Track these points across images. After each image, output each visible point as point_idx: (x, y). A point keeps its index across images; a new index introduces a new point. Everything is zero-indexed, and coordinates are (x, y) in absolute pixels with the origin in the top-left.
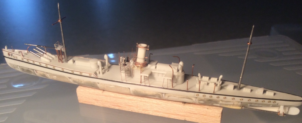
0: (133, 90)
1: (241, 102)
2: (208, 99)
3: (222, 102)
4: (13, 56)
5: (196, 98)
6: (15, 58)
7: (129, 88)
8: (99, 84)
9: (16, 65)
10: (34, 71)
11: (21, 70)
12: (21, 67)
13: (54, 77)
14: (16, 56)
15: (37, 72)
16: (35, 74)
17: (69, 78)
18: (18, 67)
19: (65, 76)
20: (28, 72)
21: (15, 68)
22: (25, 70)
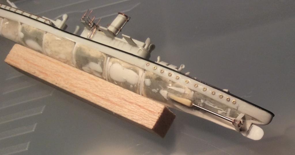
1: (194, 91)
2: (157, 75)
3: (172, 85)
5: (145, 70)
8: (46, 33)
13: (6, 23)
17: (20, 24)
19: (18, 21)
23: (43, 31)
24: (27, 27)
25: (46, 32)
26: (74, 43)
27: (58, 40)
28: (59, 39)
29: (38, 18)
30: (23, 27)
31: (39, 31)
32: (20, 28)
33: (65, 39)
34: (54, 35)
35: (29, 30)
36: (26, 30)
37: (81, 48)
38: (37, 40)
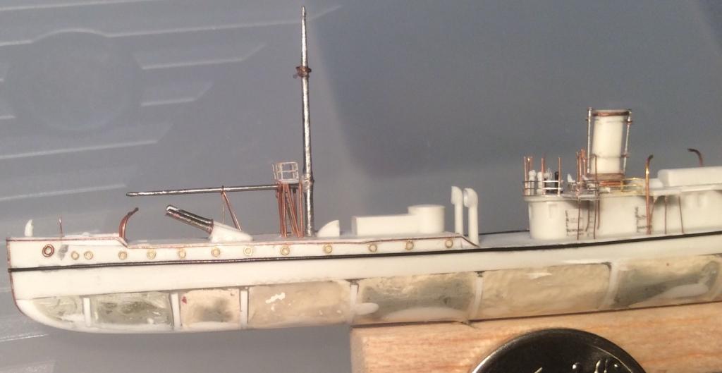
0: (625, 269)
4: (68, 255)
6: (82, 261)
7: (609, 265)
9: (72, 298)
10: (175, 297)
11: (97, 317)
12: (101, 299)
13: (273, 299)
14: (85, 250)
15: (184, 300)
16: (170, 319)
17: (349, 283)
18: (87, 301)
19: (333, 279)
20: (132, 314)
21: (61, 313)
22: (118, 310)
23: (463, 273)
24: (389, 284)
25: (480, 273)
28: (543, 274)
29: (410, 246)
30: (369, 289)
31: (446, 279)
32: (353, 294)
33: (562, 266)
34: (517, 270)
35: (400, 288)
36: (388, 291)
37: (635, 270)
38: (446, 301)
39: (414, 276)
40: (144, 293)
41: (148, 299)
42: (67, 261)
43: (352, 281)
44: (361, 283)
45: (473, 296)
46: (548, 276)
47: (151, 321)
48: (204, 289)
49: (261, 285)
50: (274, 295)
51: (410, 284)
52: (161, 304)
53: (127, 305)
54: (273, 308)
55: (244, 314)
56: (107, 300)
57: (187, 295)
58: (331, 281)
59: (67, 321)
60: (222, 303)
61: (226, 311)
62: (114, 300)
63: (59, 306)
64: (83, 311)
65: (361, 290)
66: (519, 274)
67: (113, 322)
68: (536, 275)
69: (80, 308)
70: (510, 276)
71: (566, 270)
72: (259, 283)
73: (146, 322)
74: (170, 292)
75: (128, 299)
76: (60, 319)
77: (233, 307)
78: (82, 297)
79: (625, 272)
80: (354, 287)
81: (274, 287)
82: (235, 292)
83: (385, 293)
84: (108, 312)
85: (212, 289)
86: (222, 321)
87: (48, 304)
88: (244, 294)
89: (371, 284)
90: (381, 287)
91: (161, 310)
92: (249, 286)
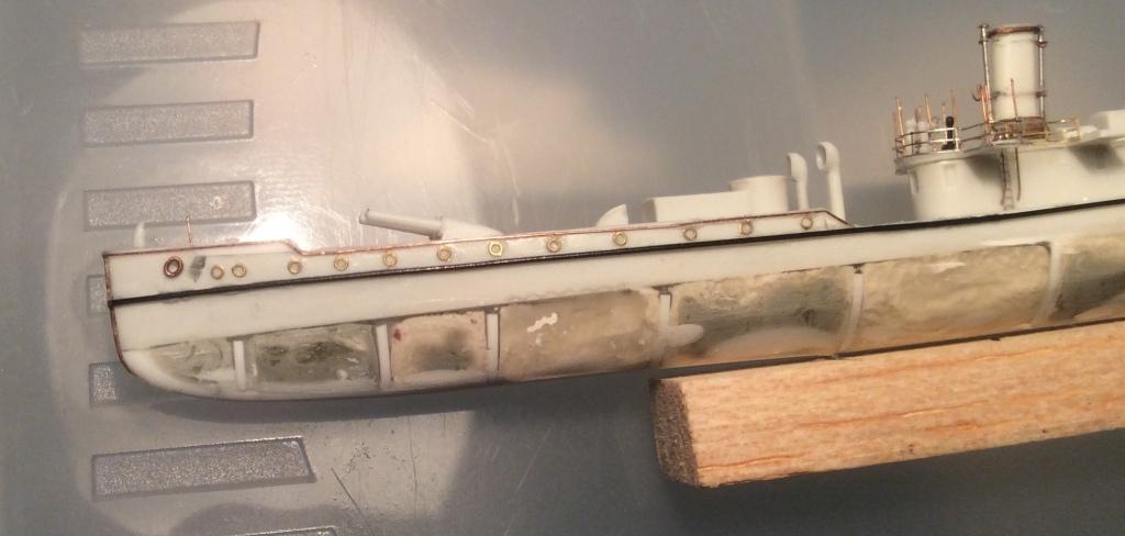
0: (1071, 251)
4: (205, 272)
6: (229, 280)
7: (1046, 246)
8: (859, 272)
9: (213, 342)
10: (382, 331)
11: (255, 372)
12: (260, 341)
13: (539, 324)
14: (232, 263)
15: (397, 335)
16: (374, 370)
17: (657, 292)
18: (239, 346)
19: (632, 288)
20: (312, 364)
21: (198, 369)
22: (291, 357)
23: (832, 269)
24: (718, 290)
25: (858, 267)
26: (1042, 249)
27: (950, 271)
28: (953, 264)
29: (747, 228)
30: (688, 300)
31: (806, 279)
32: (663, 312)
33: (979, 251)
34: (913, 260)
35: (735, 296)
36: (718, 302)
37: (1086, 253)
38: (807, 317)
39: (757, 277)
40: (332, 327)
41: (337, 338)
42: (205, 282)
43: (663, 289)
44: (676, 292)
45: (848, 306)
46: (959, 268)
47: (343, 374)
48: (429, 314)
49: (519, 303)
50: (540, 318)
51: (752, 290)
52: (359, 344)
53: (304, 348)
54: (538, 341)
55: (492, 354)
56: (272, 341)
57: (402, 327)
58: (628, 292)
59: (206, 382)
60: (457, 336)
61: (464, 350)
62: (282, 341)
63: (193, 357)
64: (233, 364)
65: (675, 305)
66: (915, 268)
67: (281, 379)
68: (942, 267)
69: (227, 358)
70: (902, 271)
71: (986, 257)
72: (516, 300)
73: (336, 377)
74: (374, 323)
75: (308, 339)
76: (196, 380)
77: (474, 343)
78: (231, 340)
79: (1070, 255)
80: (665, 299)
81: (540, 305)
82: (479, 316)
83: (713, 307)
84: (274, 363)
85: (441, 313)
86: (457, 369)
87: (175, 354)
88: (493, 319)
89: (691, 292)
90: (706, 297)
91: (359, 354)
92: (500, 306)
